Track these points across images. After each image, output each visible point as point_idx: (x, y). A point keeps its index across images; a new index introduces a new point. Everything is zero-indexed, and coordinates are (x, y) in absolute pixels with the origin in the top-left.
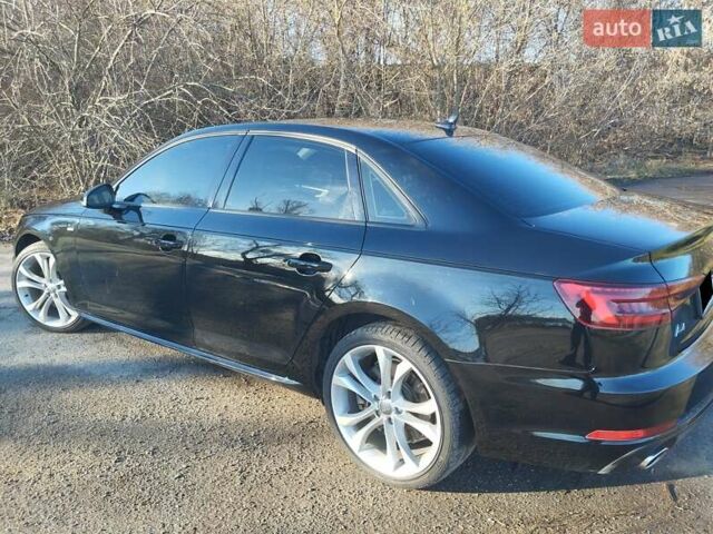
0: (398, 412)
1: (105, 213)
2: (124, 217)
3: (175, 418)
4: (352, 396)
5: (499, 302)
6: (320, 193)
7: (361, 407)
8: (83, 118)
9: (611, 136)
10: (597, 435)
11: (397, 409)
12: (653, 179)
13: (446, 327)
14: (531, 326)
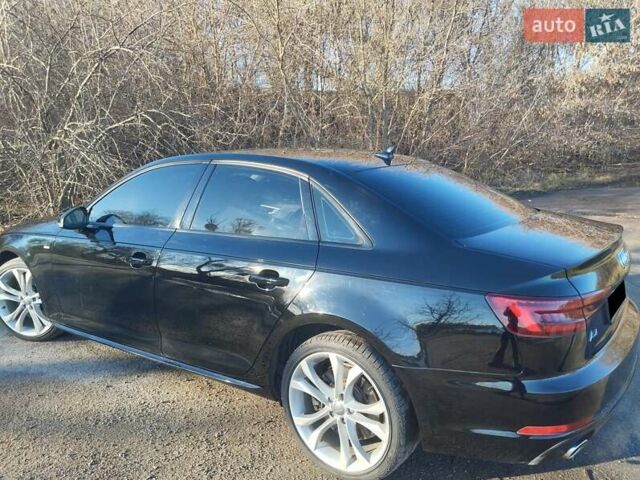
0: (350, 412)
1: (80, 232)
2: (97, 236)
3: (144, 421)
4: (308, 398)
5: (432, 311)
6: (271, 210)
7: (316, 408)
8: (53, 142)
9: (518, 153)
10: (527, 431)
11: (349, 410)
12: (556, 191)
13: (388, 335)
14: (463, 333)
